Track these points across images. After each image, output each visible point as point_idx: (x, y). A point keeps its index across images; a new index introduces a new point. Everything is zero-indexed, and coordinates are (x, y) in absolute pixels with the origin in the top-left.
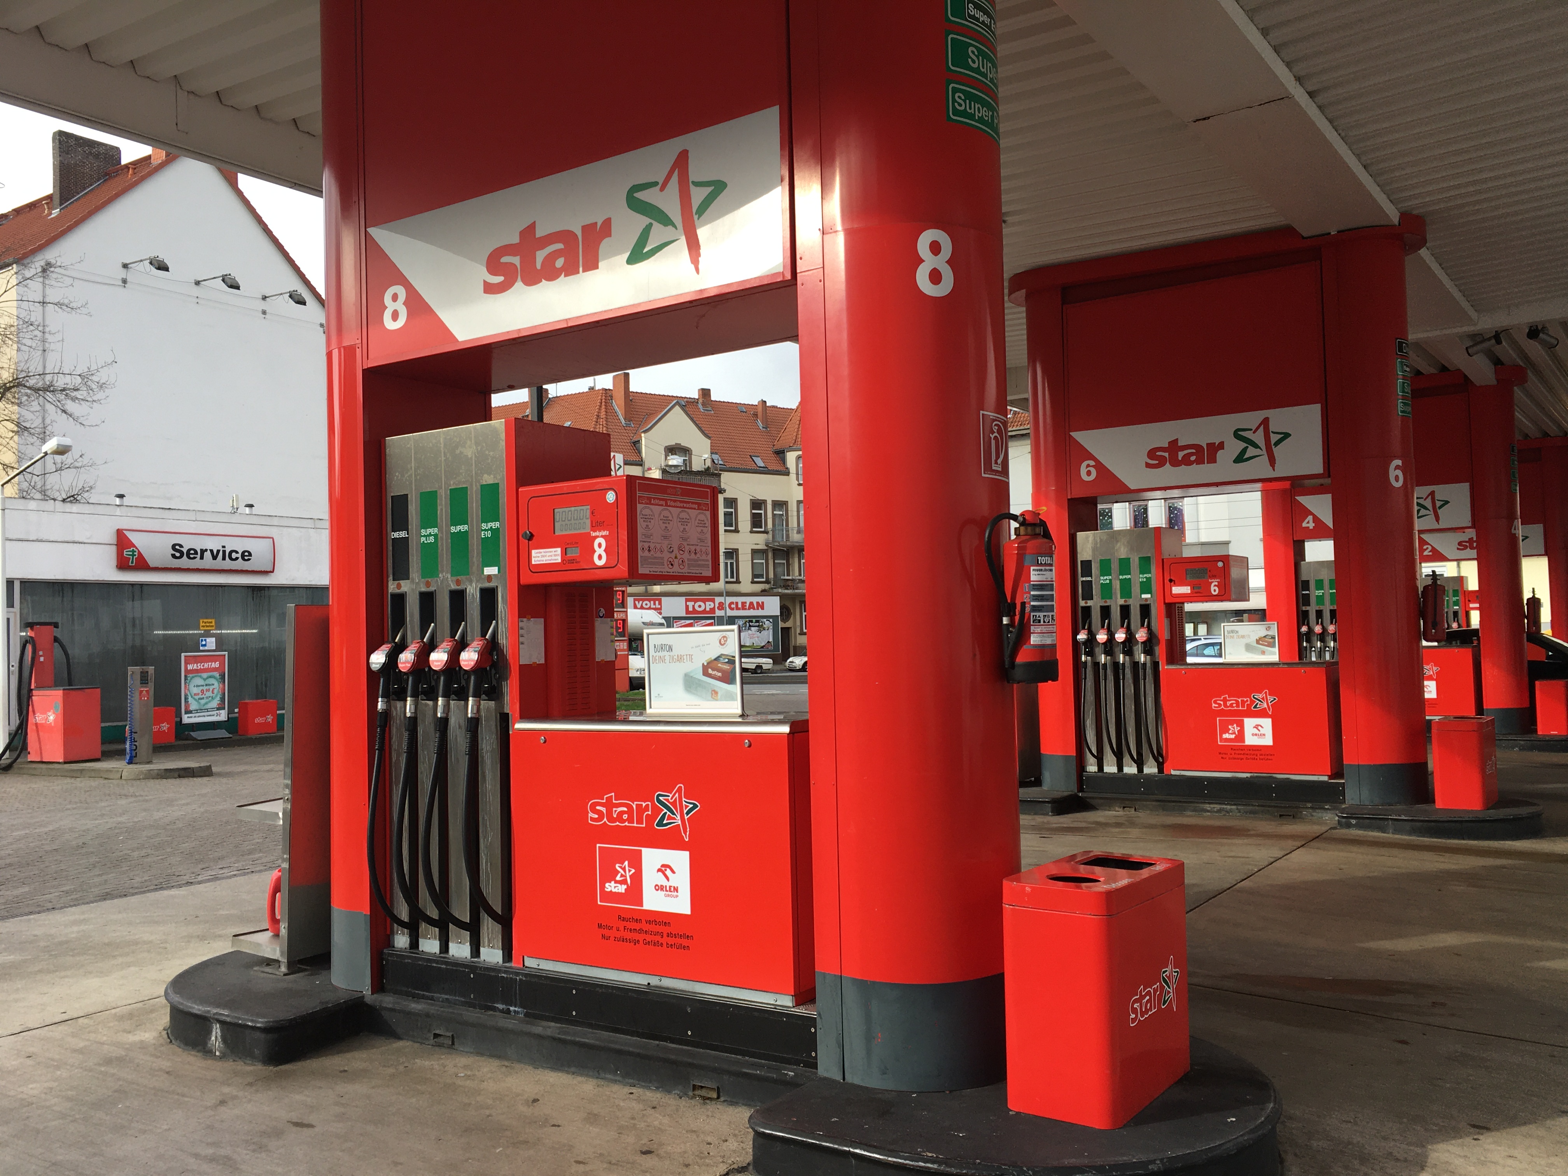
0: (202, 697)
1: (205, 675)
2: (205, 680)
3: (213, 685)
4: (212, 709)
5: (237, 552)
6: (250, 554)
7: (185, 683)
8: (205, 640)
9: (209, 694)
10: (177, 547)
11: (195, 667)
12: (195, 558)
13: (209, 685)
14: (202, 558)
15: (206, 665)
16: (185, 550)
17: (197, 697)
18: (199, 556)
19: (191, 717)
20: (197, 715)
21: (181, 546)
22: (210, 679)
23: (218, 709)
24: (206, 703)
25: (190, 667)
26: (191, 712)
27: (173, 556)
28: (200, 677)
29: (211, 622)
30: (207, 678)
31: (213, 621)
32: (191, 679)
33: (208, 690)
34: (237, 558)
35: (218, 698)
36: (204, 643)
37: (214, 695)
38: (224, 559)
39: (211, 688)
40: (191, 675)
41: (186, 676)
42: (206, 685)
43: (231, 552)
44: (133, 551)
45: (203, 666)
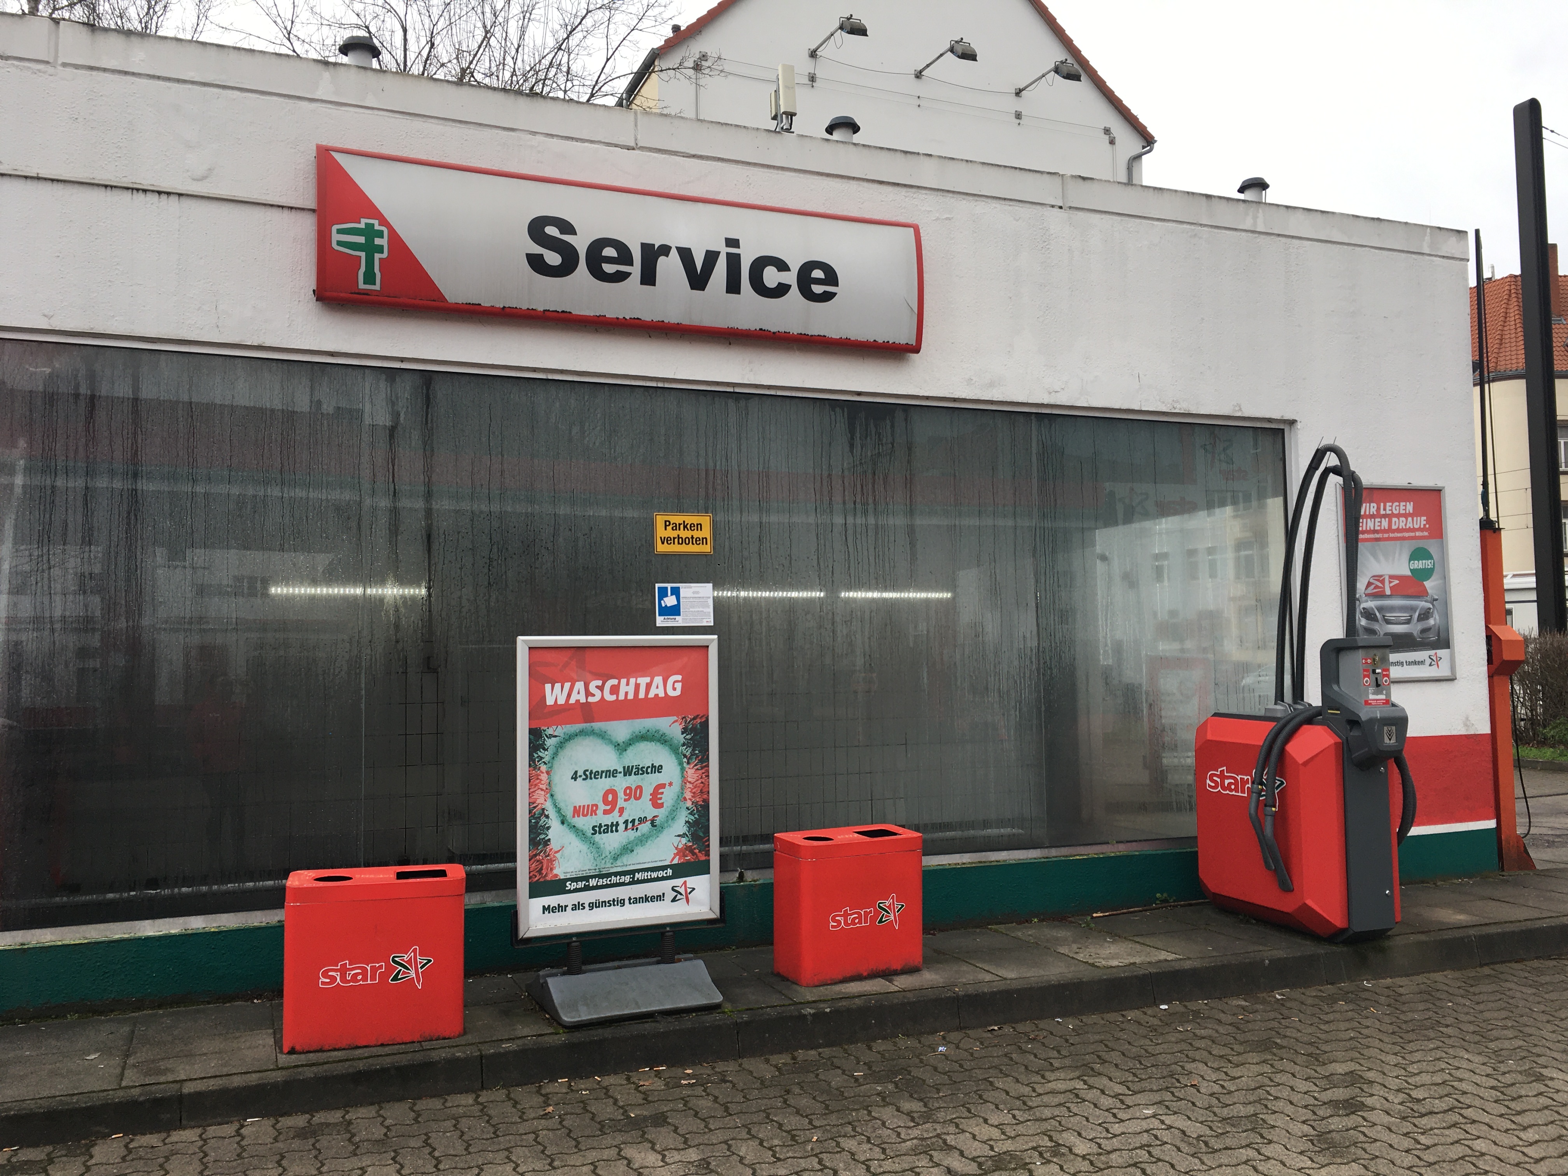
0: (607, 820)
1: (621, 729)
2: (621, 748)
3: (658, 769)
4: (655, 874)
5: (782, 266)
6: (831, 277)
7: (533, 762)
8: (676, 592)
9: (642, 808)
10: (552, 231)
11: (579, 696)
12: (620, 277)
13: (641, 771)
14: (649, 277)
15: (627, 689)
16: (581, 243)
17: (586, 823)
18: (636, 270)
19: (561, 908)
20: (587, 897)
21: (567, 227)
22: (643, 746)
23: (680, 870)
24: (627, 849)
25: (554, 695)
26: (558, 887)
27: (536, 263)
28: (602, 736)
29: (699, 526)
30: (630, 743)
31: (705, 521)
32: (561, 745)
33: (634, 794)
34: (782, 290)
35: (680, 826)
36: (670, 601)
37: (662, 813)
38: (733, 286)
39: (649, 782)
40: (560, 731)
41: (536, 736)
42: (628, 772)
43: (760, 264)
44: (370, 233)
45: (615, 690)
